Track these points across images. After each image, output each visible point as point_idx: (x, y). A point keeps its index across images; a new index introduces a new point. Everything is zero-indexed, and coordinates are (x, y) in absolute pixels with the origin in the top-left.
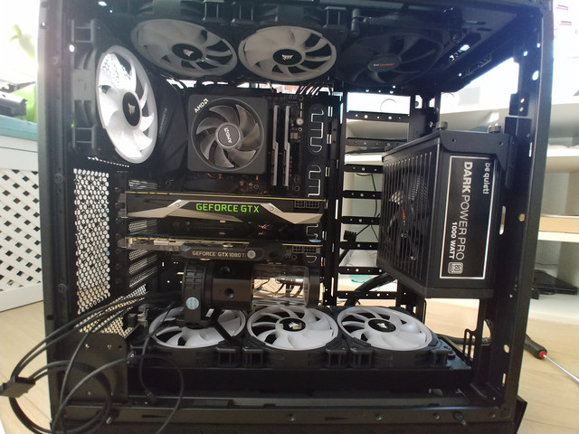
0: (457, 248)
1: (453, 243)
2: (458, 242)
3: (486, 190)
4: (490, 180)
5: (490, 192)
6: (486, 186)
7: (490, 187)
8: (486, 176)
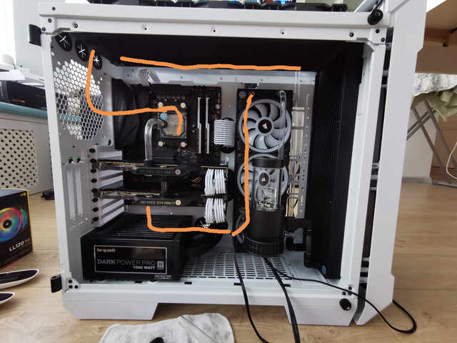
0: (148, 265)
1: (146, 268)
2: (145, 265)
3: (113, 250)
4: (107, 248)
5: (114, 248)
6: (111, 251)
7: (111, 248)
8: (105, 251)
